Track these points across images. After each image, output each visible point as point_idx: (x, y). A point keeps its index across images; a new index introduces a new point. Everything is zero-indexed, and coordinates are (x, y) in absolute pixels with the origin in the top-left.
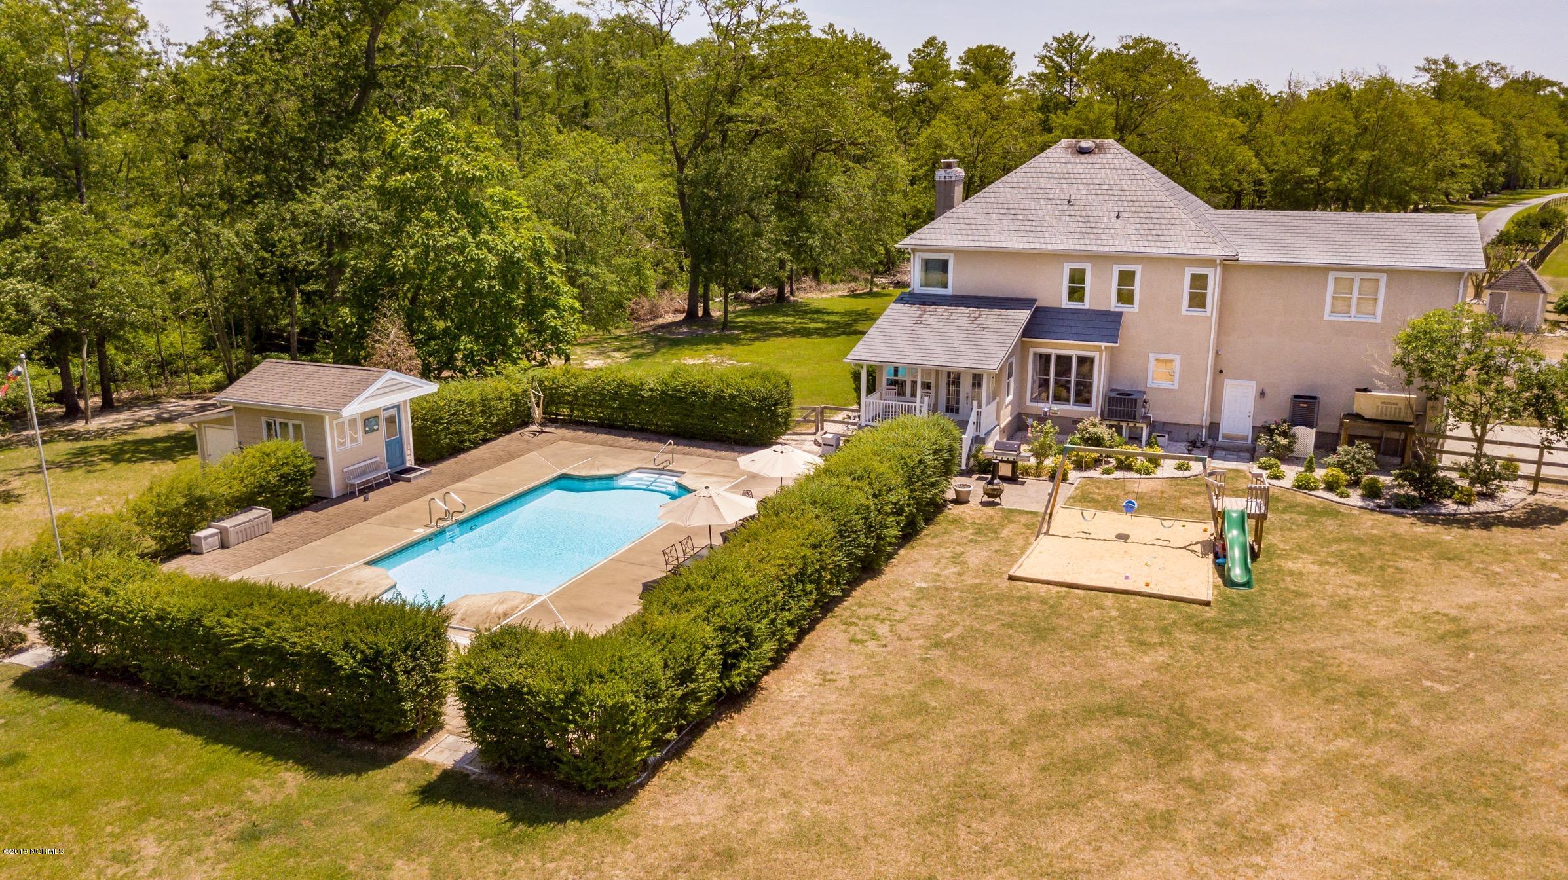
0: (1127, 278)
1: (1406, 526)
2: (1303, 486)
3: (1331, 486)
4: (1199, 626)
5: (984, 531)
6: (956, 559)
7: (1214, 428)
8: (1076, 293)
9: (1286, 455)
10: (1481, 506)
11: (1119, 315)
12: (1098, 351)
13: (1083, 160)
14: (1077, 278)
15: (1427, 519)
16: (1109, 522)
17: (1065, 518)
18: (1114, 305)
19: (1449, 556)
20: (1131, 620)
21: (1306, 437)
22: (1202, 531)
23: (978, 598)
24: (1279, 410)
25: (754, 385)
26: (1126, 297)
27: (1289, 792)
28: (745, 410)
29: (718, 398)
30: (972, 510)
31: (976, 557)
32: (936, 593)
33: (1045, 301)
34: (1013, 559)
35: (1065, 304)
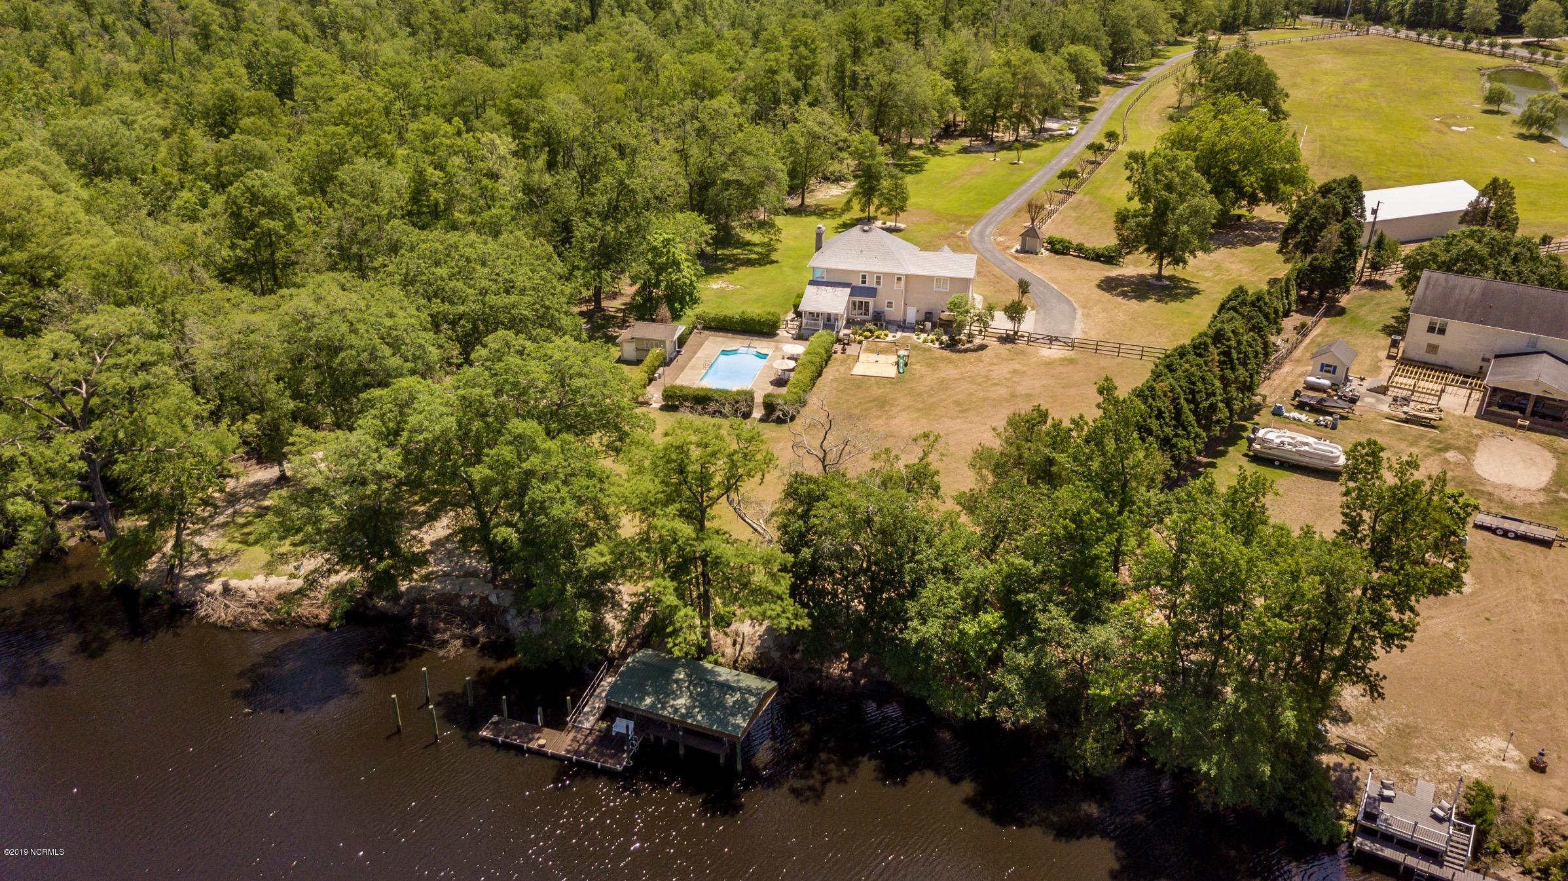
0: (878, 278)
1: (947, 353)
2: (925, 341)
3: (932, 341)
4: (891, 383)
5: (843, 362)
6: (838, 370)
7: (905, 321)
8: (864, 282)
9: (923, 331)
10: (968, 346)
11: (876, 289)
12: (871, 301)
13: (865, 234)
14: (864, 277)
15: (952, 351)
16: (874, 357)
17: (863, 356)
18: (875, 286)
19: (951, 362)
20: (878, 383)
21: (928, 325)
22: (895, 359)
23: (844, 380)
24: (922, 318)
25: (770, 317)
26: (878, 283)
27: (901, 411)
28: (768, 325)
29: (759, 321)
30: (839, 355)
31: (842, 369)
32: (835, 380)
33: (854, 284)
34: (851, 369)
35: (860, 285)
